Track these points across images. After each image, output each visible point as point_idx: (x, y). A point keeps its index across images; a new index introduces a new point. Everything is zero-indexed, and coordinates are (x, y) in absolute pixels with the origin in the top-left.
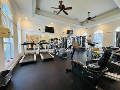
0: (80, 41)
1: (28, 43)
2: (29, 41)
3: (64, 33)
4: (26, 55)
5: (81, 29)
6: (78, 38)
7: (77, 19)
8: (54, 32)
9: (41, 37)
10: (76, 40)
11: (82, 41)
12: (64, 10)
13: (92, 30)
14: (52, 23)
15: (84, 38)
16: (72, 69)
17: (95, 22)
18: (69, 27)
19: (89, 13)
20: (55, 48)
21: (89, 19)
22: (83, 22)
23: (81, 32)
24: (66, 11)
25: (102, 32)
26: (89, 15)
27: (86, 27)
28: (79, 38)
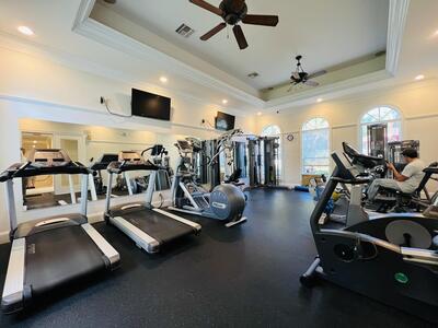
0: (259, 156)
1: (48, 164)
2: (49, 156)
3: (206, 125)
4: (32, 238)
5: (259, 114)
6: (252, 143)
7: (256, 75)
8: (168, 119)
9: (88, 138)
10: (245, 152)
11: (266, 154)
12: (240, 23)
13: (294, 117)
14: (164, 80)
15: (270, 143)
16: (320, 269)
17: (317, 89)
18: (225, 101)
19: (299, 58)
20: (181, 184)
21: (303, 77)
22: (271, 89)
23: (257, 123)
24: (246, 29)
25: (326, 125)
26: (299, 64)
27: (278, 108)
28: (255, 142)
